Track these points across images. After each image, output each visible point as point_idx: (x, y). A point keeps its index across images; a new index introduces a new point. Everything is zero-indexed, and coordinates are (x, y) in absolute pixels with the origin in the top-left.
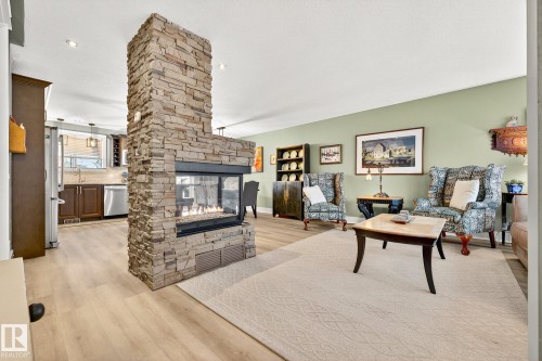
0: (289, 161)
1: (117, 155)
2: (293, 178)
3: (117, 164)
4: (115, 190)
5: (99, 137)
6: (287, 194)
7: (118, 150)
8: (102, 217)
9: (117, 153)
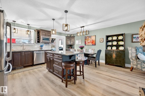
0: (112, 41)
1: (39, 38)
2: (114, 48)
3: (39, 42)
4: (37, 53)
5: (31, 30)
6: (114, 56)
7: (39, 36)
8: (33, 65)
9: (39, 37)
